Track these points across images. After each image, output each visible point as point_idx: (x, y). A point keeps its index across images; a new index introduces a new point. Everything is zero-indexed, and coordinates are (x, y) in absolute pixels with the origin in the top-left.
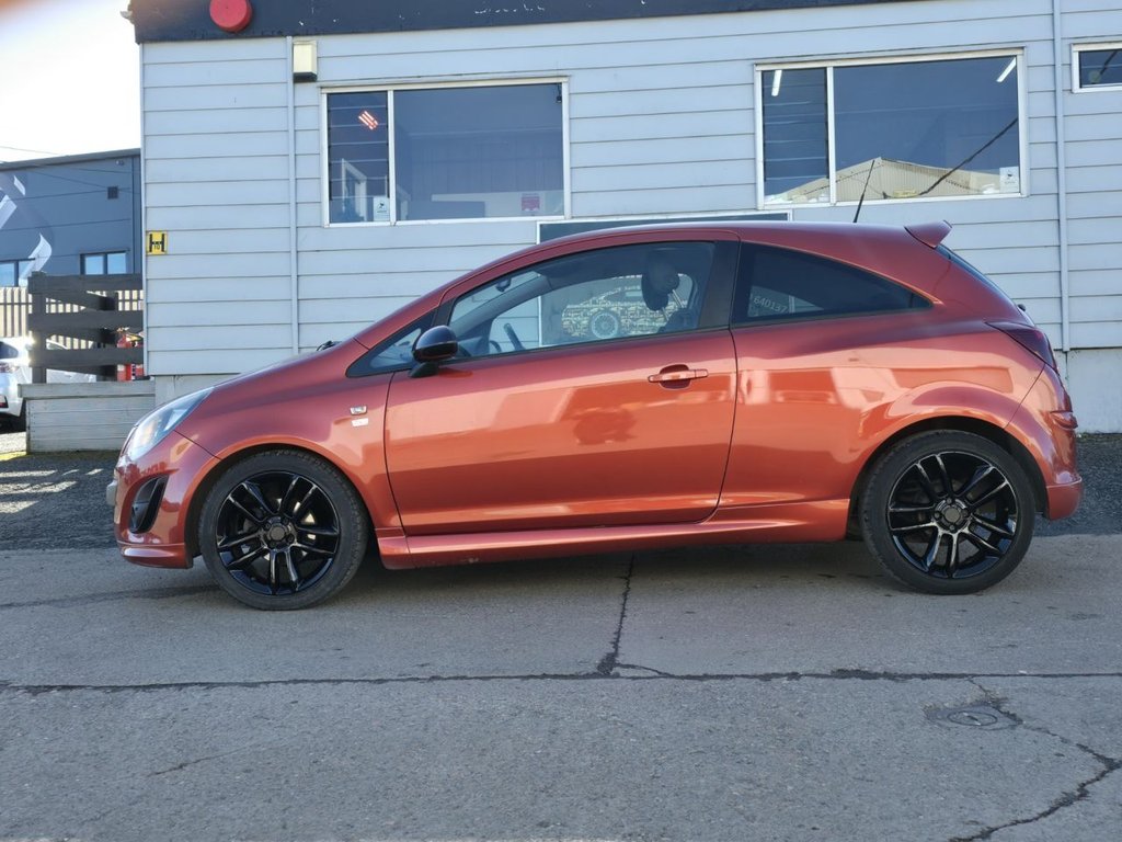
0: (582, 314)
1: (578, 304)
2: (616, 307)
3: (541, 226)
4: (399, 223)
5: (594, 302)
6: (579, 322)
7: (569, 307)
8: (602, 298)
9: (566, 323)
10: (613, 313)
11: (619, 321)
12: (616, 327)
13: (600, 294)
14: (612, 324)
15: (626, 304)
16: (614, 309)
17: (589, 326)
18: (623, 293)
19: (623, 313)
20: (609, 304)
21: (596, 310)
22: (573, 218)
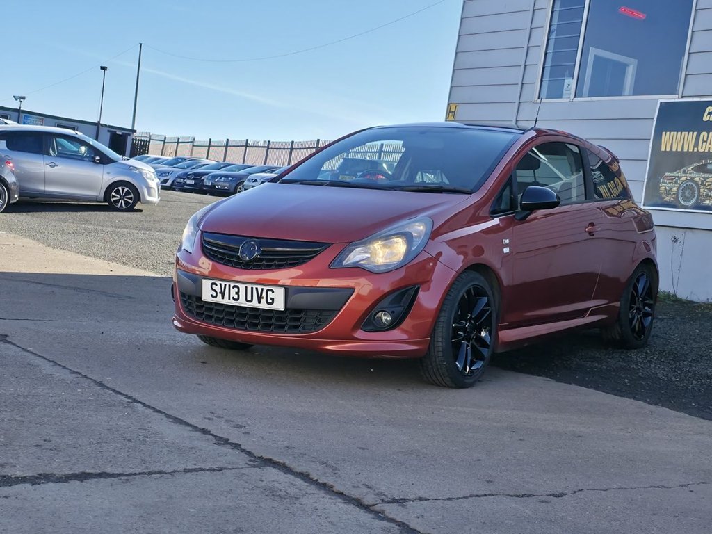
0: (674, 181)
1: (672, 172)
2: (698, 177)
3: (661, 103)
4: (575, 99)
5: (684, 172)
6: (671, 189)
7: (666, 174)
8: (690, 168)
9: (662, 188)
10: (696, 183)
11: (699, 189)
12: (696, 195)
13: (690, 164)
14: (693, 191)
15: (706, 175)
16: (697, 179)
17: (677, 194)
18: (705, 165)
19: (703, 184)
20: (694, 174)
21: (683, 179)
22: (682, 97)
